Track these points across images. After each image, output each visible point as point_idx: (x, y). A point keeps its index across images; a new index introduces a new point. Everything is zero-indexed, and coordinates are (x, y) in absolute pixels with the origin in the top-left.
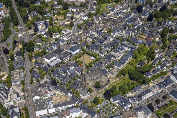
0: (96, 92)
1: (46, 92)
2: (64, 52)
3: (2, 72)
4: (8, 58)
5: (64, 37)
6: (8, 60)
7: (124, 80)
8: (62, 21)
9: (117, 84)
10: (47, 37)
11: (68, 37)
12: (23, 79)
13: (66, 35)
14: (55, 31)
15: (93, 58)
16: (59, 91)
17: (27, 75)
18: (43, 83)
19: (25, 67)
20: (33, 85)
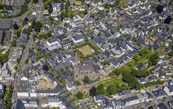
0: (83, 86)
1: (36, 75)
2: (66, 39)
3: (5, 46)
4: (15, 34)
5: (73, 23)
6: (15, 35)
7: (116, 80)
8: (78, 7)
9: (107, 82)
10: (58, 20)
11: (77, 25)
12: (19, 57)
13: (76, 22)
14: (67, 16)
15: (93, 51)
16: (47, 77)
17: (25, 54)
18: (36, 65)
19: (27, 45)
20: (27, 65)
